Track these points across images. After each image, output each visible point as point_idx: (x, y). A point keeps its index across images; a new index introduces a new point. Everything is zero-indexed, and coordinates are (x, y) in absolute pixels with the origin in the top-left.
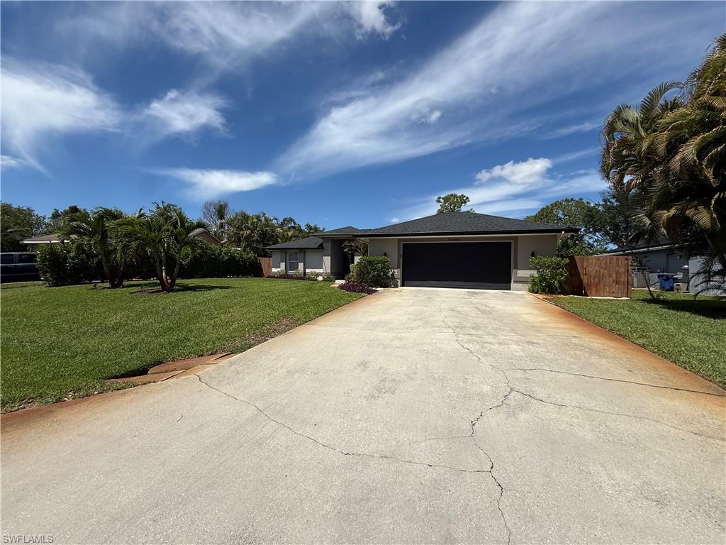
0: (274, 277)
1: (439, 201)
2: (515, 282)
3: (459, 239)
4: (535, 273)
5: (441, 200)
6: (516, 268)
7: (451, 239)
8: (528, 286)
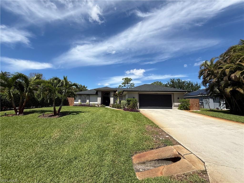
0: (77, 106)
1: (123, 80)
2: (174, 106)
3: (157, 93)
4: (179, 104)
5: (124, 79)
6: (174, 102)
7: (155, 93)
8: (178, 108)
